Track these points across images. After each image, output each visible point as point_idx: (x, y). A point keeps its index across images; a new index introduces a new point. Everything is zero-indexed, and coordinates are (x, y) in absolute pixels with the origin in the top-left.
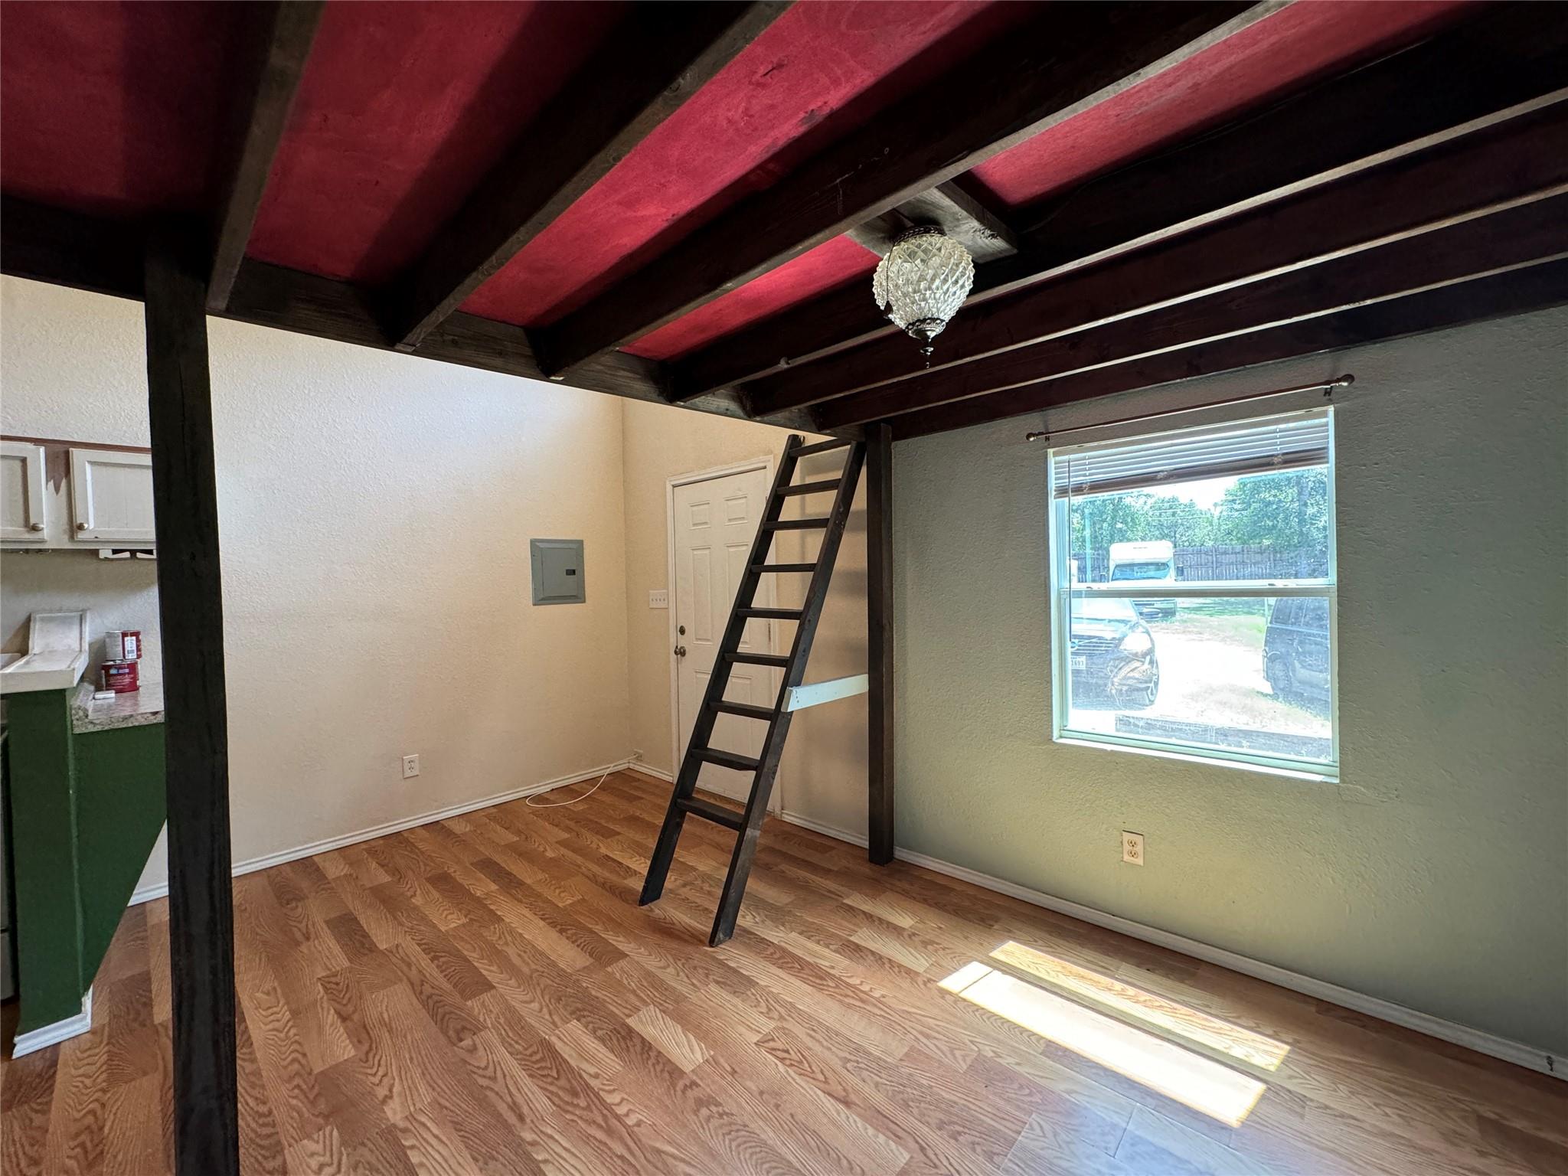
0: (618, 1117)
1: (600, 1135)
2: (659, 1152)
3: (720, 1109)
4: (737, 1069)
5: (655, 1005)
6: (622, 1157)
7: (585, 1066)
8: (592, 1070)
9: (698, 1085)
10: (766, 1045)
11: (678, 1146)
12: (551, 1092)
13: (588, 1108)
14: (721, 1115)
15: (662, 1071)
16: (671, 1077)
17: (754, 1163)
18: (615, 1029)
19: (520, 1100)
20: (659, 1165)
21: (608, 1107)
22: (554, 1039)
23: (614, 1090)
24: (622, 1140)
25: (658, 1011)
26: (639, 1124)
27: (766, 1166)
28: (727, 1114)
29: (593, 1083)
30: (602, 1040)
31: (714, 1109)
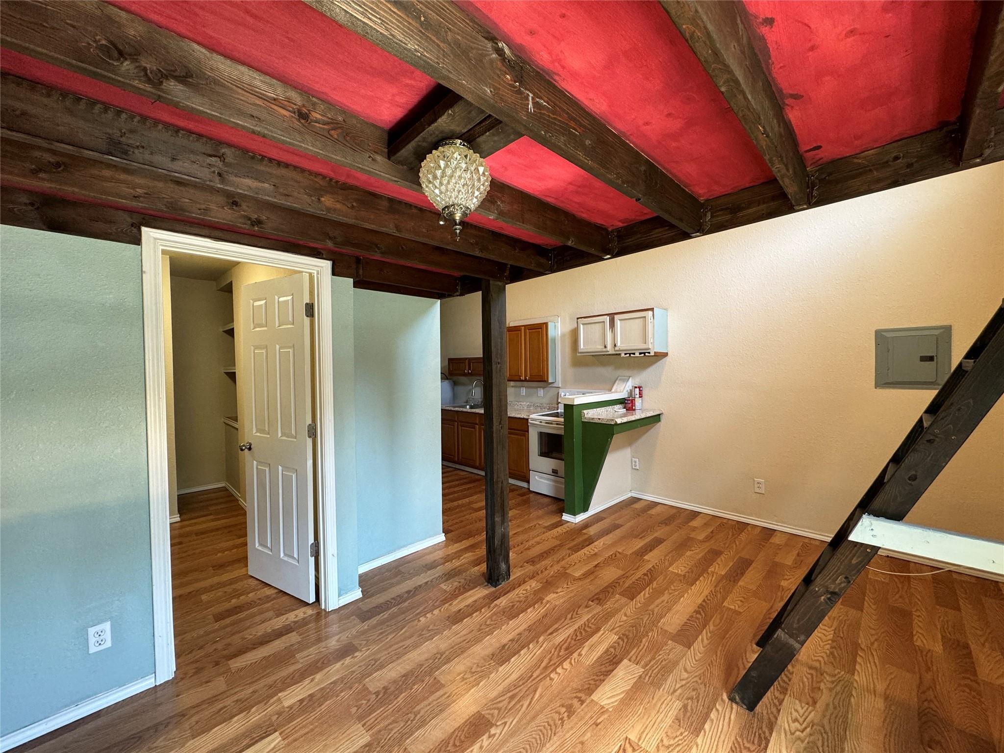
0: (555, 669)
1: (543, 665)
2: (535, 691)
3: (566, 718)
4: (599, 726)
5: (644, 672)
6: (532, 676)
7: (586, 649)
8: (583, 653)
9: (582, 704)
10: (628, 745)
11: (538, 700)
12: (566, 640)
13: (558, 656)
14: (562, 719)
15: (590, 684)
16: (586, 689)
17: (529, 740)
18: (617, 655)
19: (561, 631)
20: (528, 692)
21: (561, 663)
22: (601, 632)
23: (571, 664)
24: (541, 674)
25: (641, 673)
26: (551, 679)
27: (528, 746)
28: (563, 722)
29: (575, 655)
30: (607, 650)
31: (566, 714)
